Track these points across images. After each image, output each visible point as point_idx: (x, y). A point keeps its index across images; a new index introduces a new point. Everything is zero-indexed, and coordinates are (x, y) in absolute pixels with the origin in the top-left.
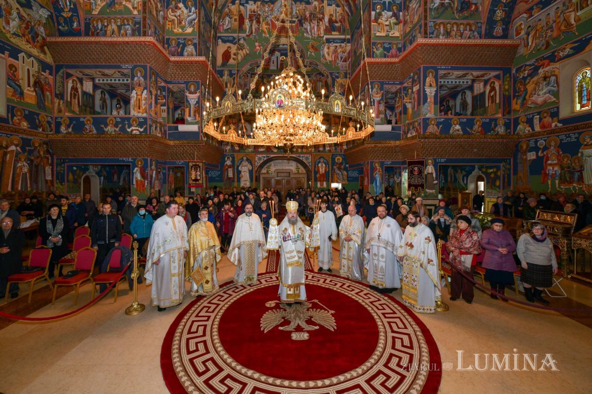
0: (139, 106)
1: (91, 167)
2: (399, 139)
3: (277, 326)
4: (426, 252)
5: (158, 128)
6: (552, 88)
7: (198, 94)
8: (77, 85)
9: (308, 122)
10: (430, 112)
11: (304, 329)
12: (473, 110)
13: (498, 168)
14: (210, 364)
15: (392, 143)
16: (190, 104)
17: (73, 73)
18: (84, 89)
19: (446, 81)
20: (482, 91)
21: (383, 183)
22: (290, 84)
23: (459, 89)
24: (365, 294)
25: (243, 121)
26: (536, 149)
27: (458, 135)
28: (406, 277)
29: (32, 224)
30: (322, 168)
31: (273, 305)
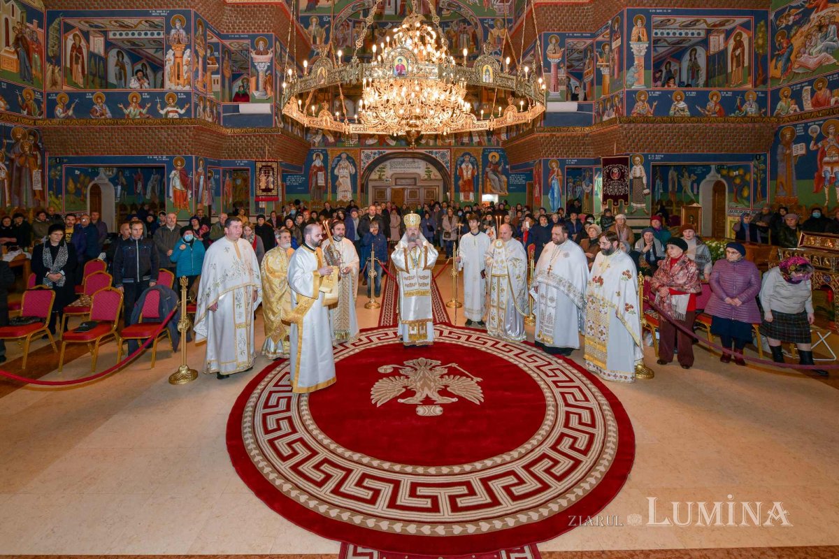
0: (178, 75)
1: (102, 170)
2: (589, 124)
3: (396, 398)
4: (622, 294)
5: (208, 109)
6: (832, 43)
7: (270, 55)
8: (80, 42)
9: (442, 97)
10: (638, 80)
11: (435, 401)
12: (708, 77)
13: (747, 170)
14: (298, 446)
15: (579, 131)
16: (257, 70)
17: (75, 25)
18: (91, 49)
19: (665, 31)
20: (722, 48)
21: (563, 194)
22: (416, 40)
23: (687, 45)
24: (529, 357)
25: (342, 97)
26: (806, 139)
27: (683, 117)
28: (591, 328)
29: (16, 257)
30: (467, 171)
31: (390, 370)
